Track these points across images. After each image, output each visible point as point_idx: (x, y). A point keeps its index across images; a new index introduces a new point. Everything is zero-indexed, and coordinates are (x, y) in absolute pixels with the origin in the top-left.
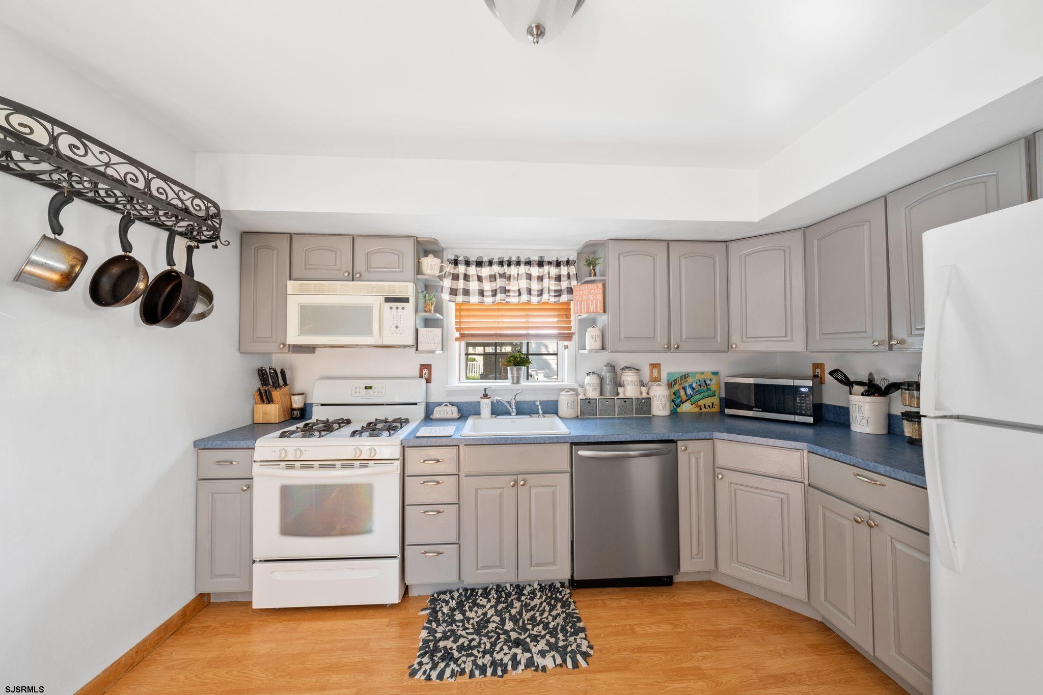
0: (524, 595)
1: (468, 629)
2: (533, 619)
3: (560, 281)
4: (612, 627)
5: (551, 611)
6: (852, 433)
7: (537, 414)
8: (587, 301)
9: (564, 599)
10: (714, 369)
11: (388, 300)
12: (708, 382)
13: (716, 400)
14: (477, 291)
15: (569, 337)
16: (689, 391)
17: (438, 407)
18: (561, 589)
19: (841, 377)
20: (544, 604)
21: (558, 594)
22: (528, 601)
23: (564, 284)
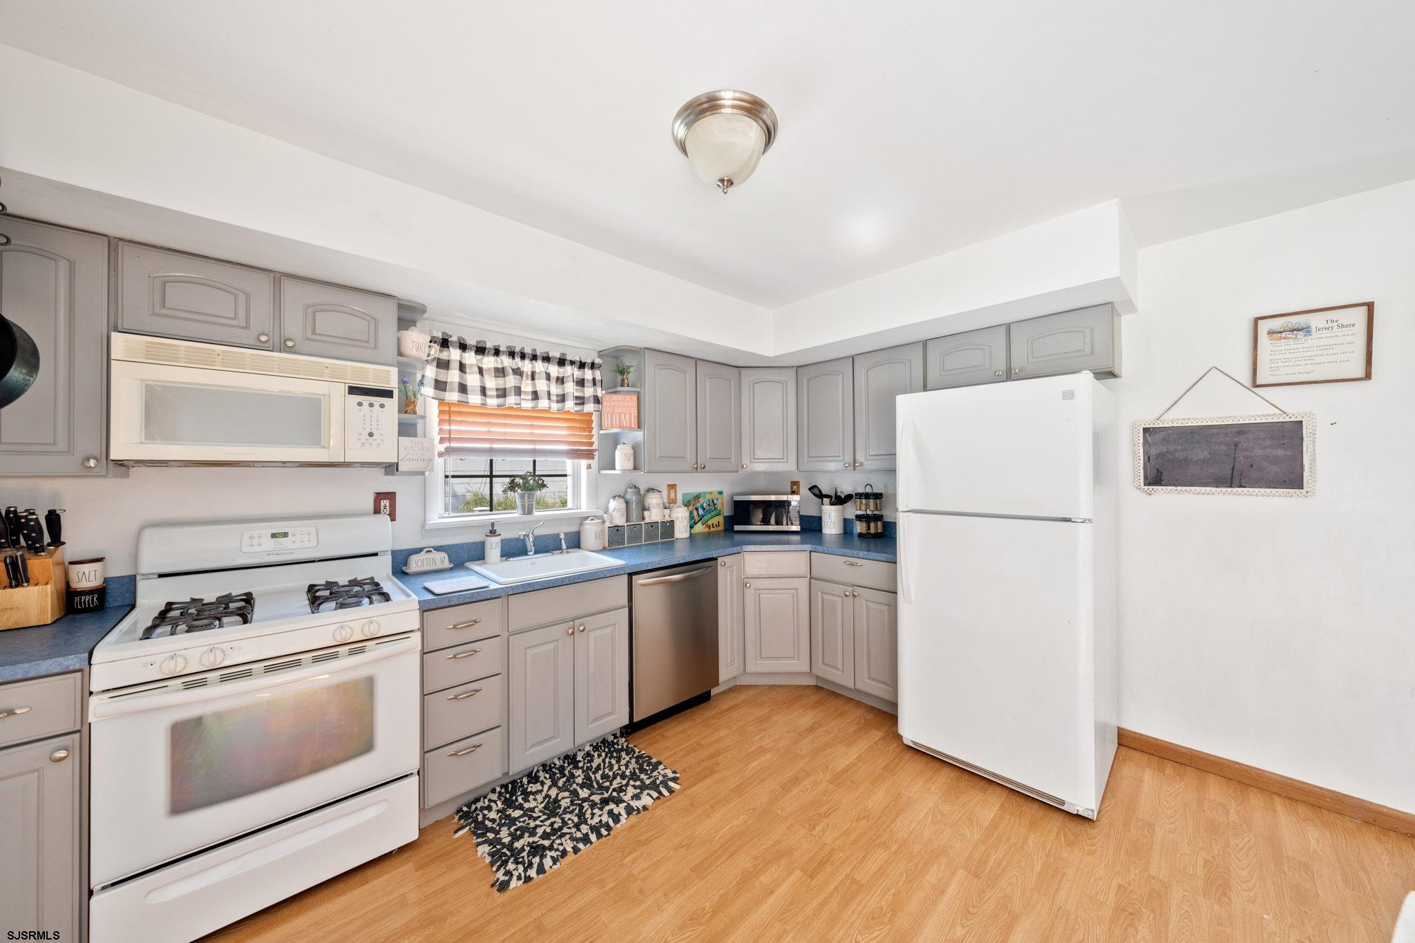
0: (580, 761)
1: (540, 817)
2: (604, 776)
3: (583, 386)
4: (681, 750)
5: (618, 762)
6: (824, 536)
7: (560, 550)
8: (620, 414)
9: (625, 747)
10: (719, 490)
11: (353, 390)
12: (715, 501)
13: (720, 519)
14: (479, 388)
15: (589, 455)
16: (701, 512)
17: (416, 555)
18: (615, 741)
19: (816, 491)
20: (607, 760)
21: (616, 746)
22: (589, 765)
23: (589, 391)
